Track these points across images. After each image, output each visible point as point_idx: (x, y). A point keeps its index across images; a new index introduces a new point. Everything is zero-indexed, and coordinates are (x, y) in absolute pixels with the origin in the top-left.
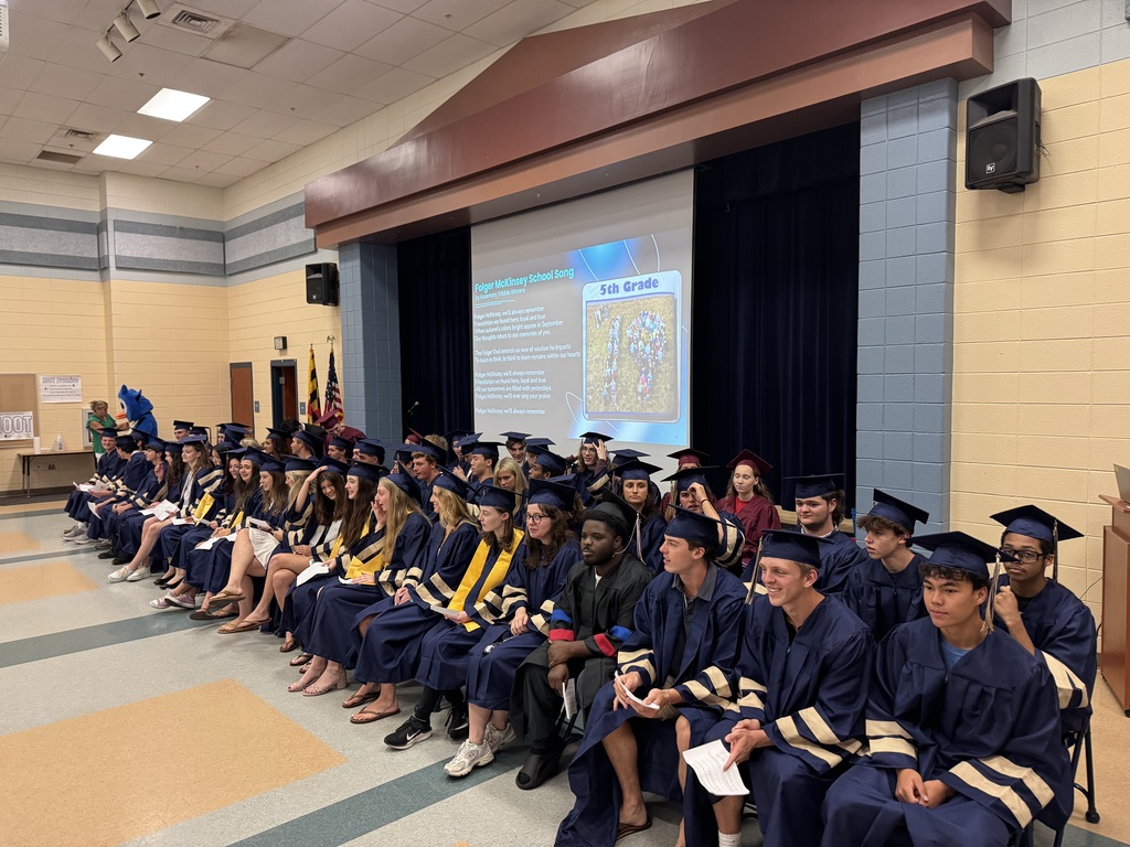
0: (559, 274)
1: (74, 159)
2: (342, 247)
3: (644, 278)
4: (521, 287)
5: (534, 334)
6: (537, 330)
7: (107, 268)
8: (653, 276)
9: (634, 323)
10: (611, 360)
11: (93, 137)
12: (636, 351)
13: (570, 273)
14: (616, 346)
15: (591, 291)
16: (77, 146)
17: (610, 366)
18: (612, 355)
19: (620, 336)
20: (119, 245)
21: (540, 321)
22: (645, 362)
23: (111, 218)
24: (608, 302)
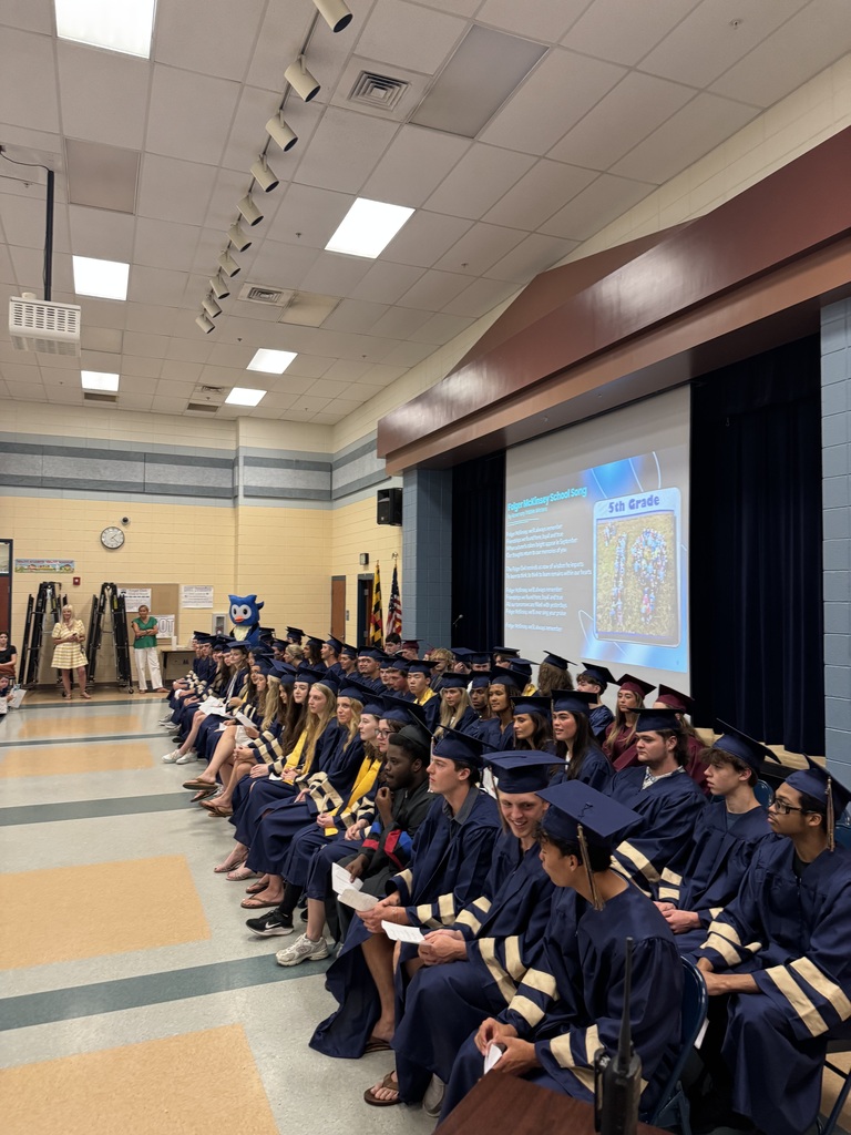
0: (575, 492)
1: (214, 409)
2: (406, 472)
3: (646, 496)
4: (543, 505)
5: (553, 551)
6: (555, 547)
7: (237, 497)
8: (655, 494)
9: (638, 541)
10: (617, 579)
11: (221, 390)
12: (640, 569)
13: (583, 491)
14: (622, 565)
15: (601, 508)
16: (213, 399)
17: (617, 584)
18: (618, 573)
19: (626, 556)
20: (247, 477)
21: (558, 539)
22: (647, 581)
23: (242, 454)
24: (616, 520)
